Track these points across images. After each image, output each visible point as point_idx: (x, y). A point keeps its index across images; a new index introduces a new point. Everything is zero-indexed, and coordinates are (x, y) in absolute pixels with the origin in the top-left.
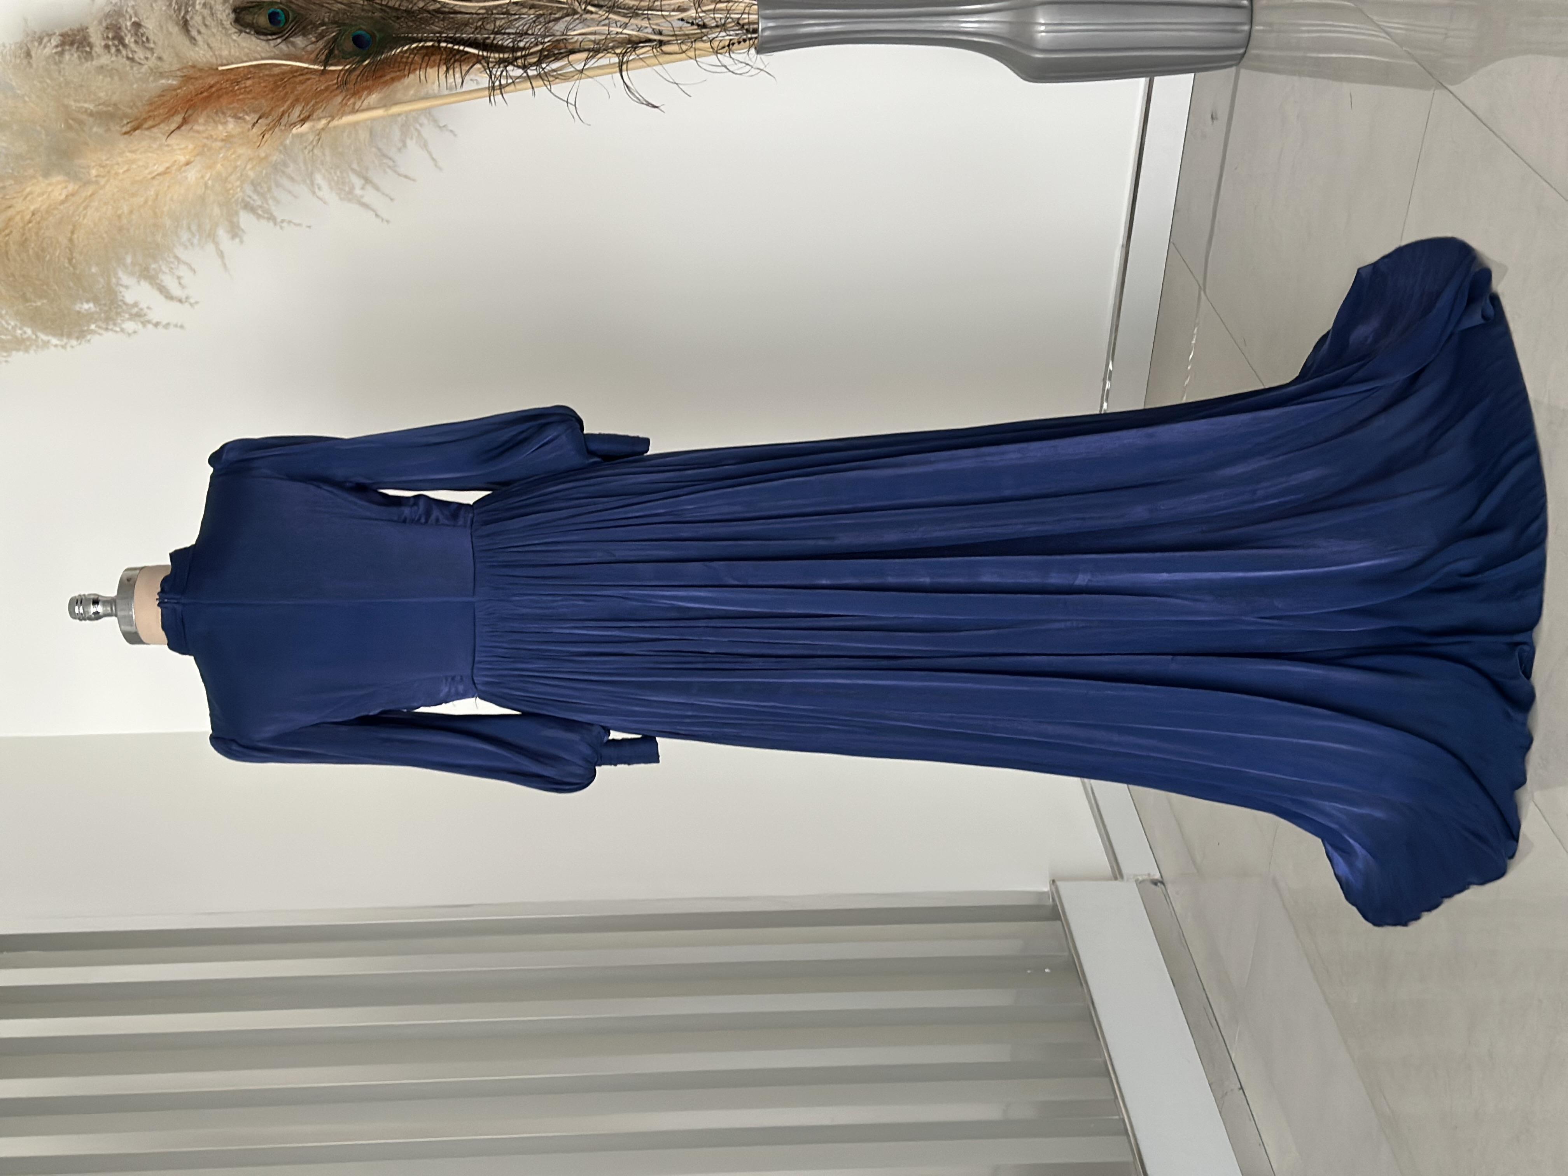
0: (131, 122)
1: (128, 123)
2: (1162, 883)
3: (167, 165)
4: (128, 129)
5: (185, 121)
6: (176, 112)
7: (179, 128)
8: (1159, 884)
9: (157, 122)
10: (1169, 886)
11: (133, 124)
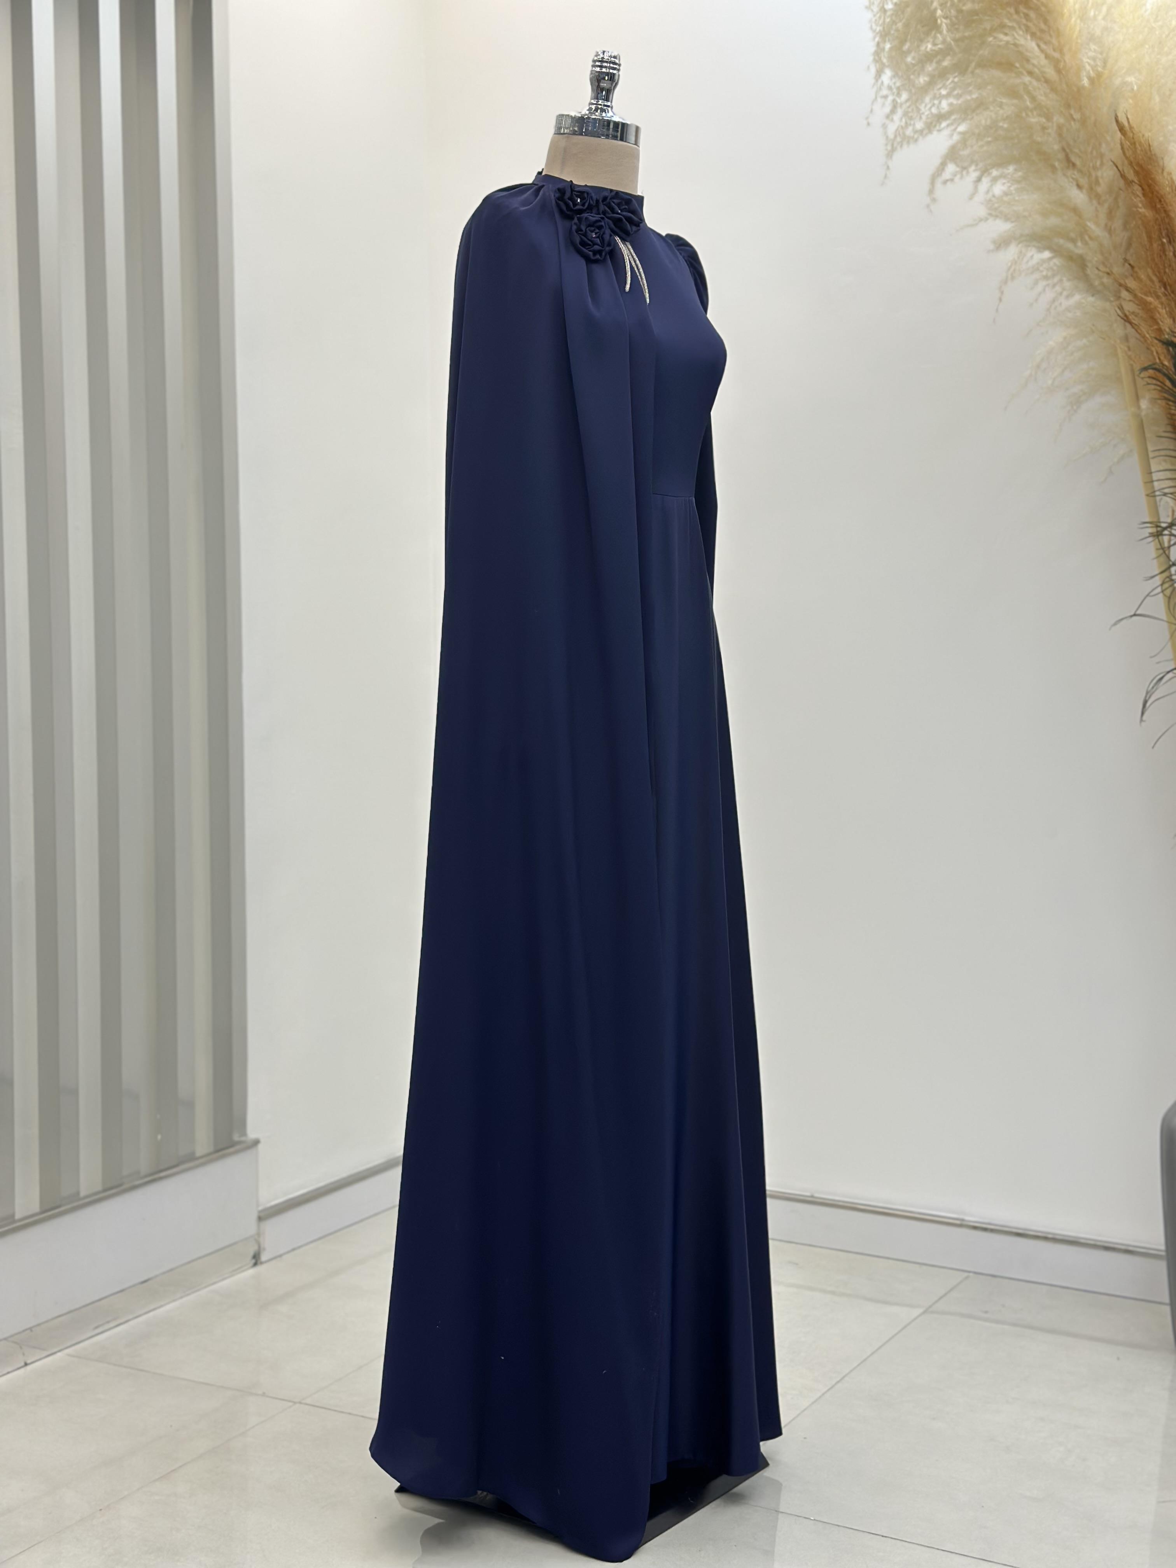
0: (1129, 122)
1: (1128, 119)
2: (255, 1264)
3: (1078, 163)
4: (1120, 119)
5: (1129, 183)
6: (1137, 173)
7: (1123, 176)
8: (254, 1261)
9: (1126, 151)
10: (252, 1271)
11: (1126, 124)
